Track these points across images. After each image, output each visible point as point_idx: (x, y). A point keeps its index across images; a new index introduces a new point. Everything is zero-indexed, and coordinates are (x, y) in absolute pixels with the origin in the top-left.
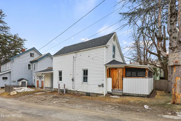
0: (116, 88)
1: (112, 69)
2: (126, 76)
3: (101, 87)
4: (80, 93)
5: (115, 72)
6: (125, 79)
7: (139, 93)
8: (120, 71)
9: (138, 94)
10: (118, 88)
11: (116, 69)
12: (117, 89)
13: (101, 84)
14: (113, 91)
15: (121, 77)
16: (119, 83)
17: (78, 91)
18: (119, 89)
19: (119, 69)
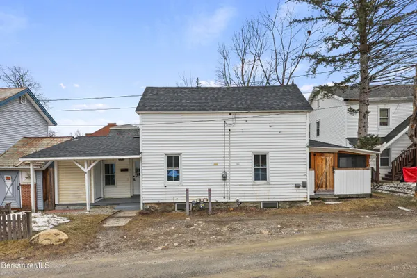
0: (322, 187)
1: (315, 155)
2: (339, 167)
3: (301, 188)
4: (247, 204)
5: (320, 161)
6: (337, 172)
7: (359, 193)
8: (329, 159)
9: (358, 195)
10: (326, 186)
11: (322, 154)
12: (324, 189)
13: (301, 183)
14: (317, 193)
15: (331, 169)
16: (328, 178)
17: (240, 200)
18: (328, 188)
19: (328, 154)
